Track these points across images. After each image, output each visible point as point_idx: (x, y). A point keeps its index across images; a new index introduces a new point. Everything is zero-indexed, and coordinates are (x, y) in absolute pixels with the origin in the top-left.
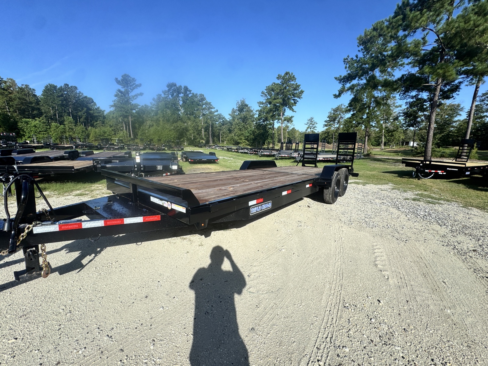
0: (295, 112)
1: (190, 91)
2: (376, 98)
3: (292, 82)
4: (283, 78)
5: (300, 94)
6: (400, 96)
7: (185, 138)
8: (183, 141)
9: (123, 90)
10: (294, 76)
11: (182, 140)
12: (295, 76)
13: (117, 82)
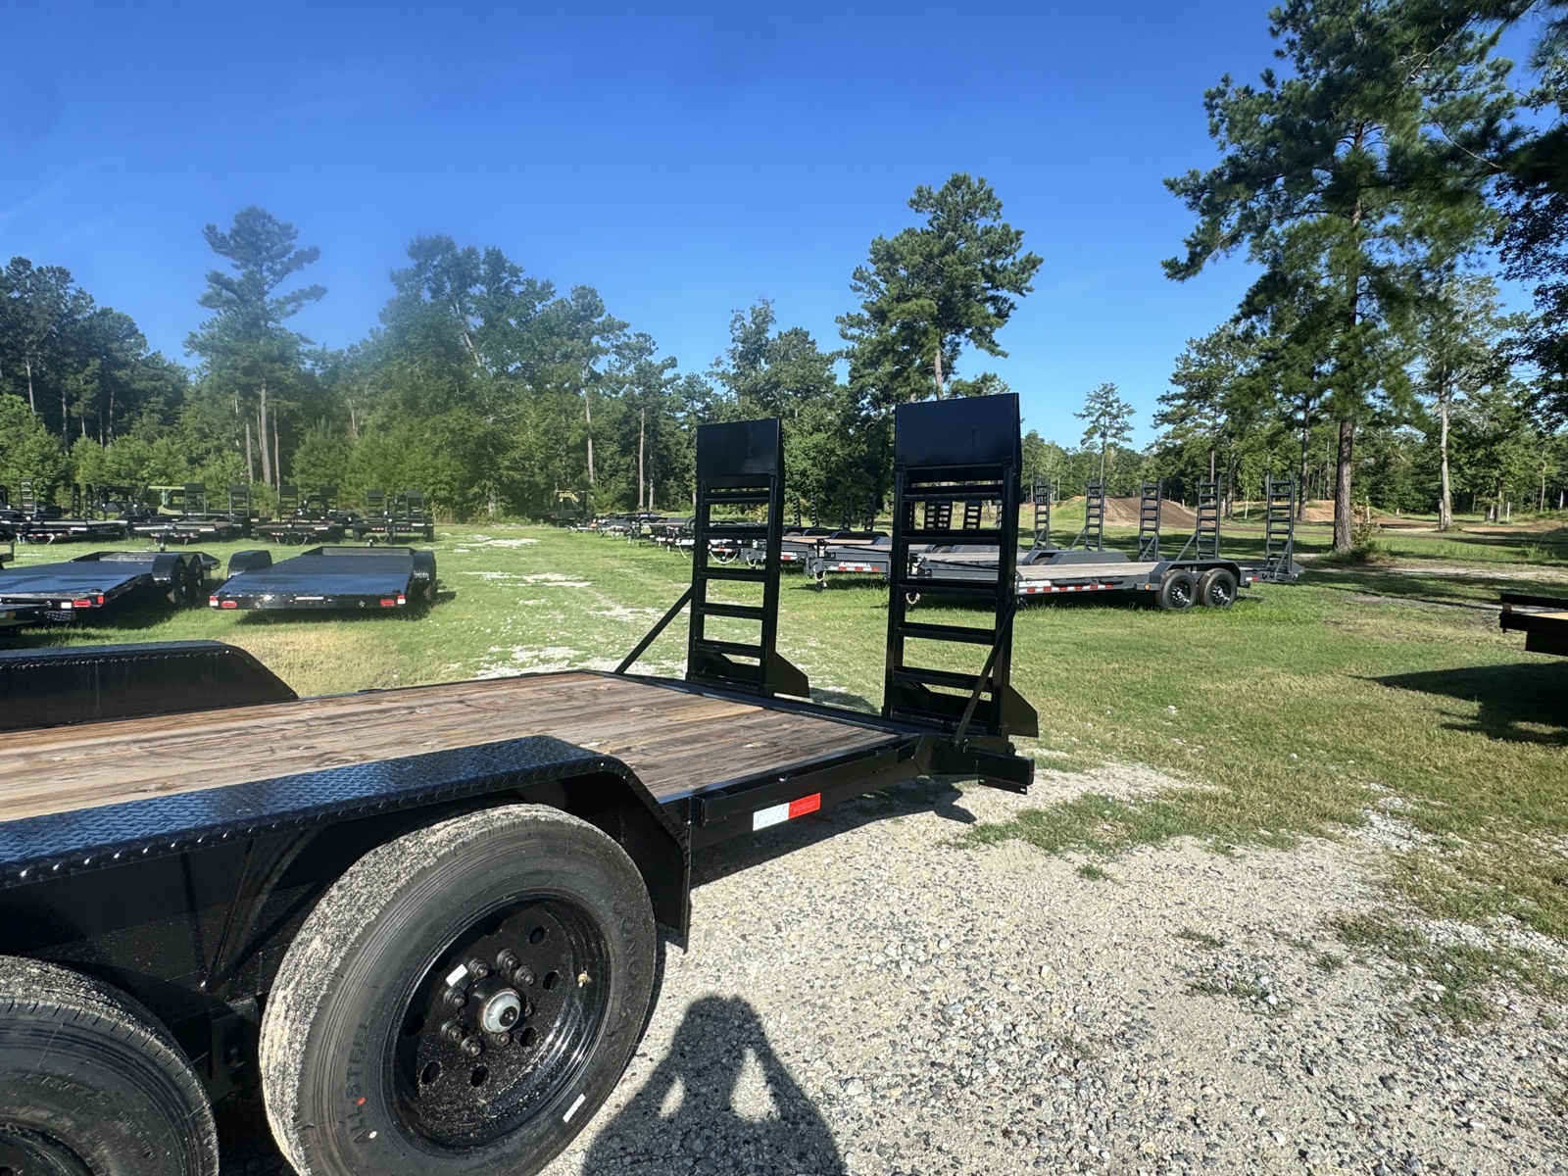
0: (1005, 355)
1: (515, 271)
2: (1381, 271)
3: (983, 223)
4: (941, 203)
5: (1023, 270)
6: (1503, 260)
7: (489, 484)
8: (482, 498)
9: (236, 276)
10: (989, 193)
11: (476, 489)
12: (994, 195)
13: (213, 244)
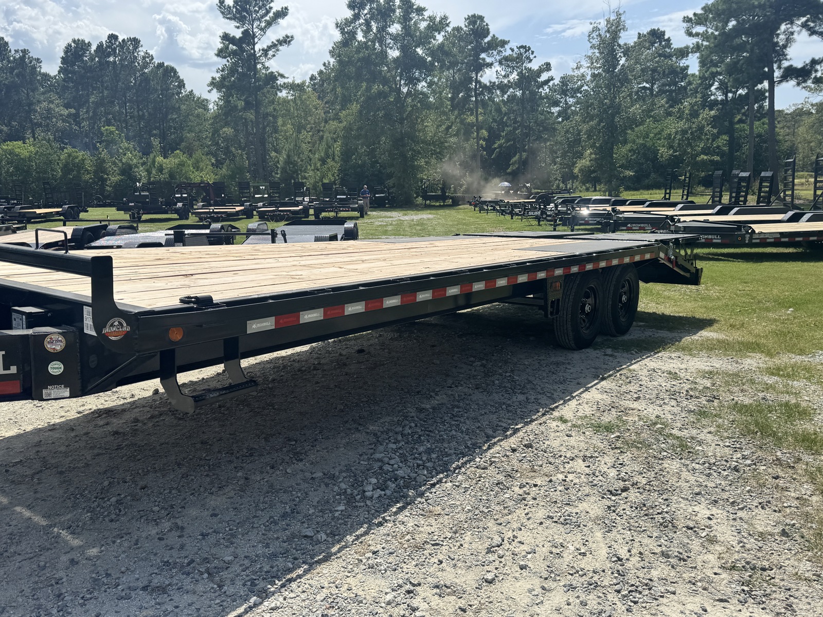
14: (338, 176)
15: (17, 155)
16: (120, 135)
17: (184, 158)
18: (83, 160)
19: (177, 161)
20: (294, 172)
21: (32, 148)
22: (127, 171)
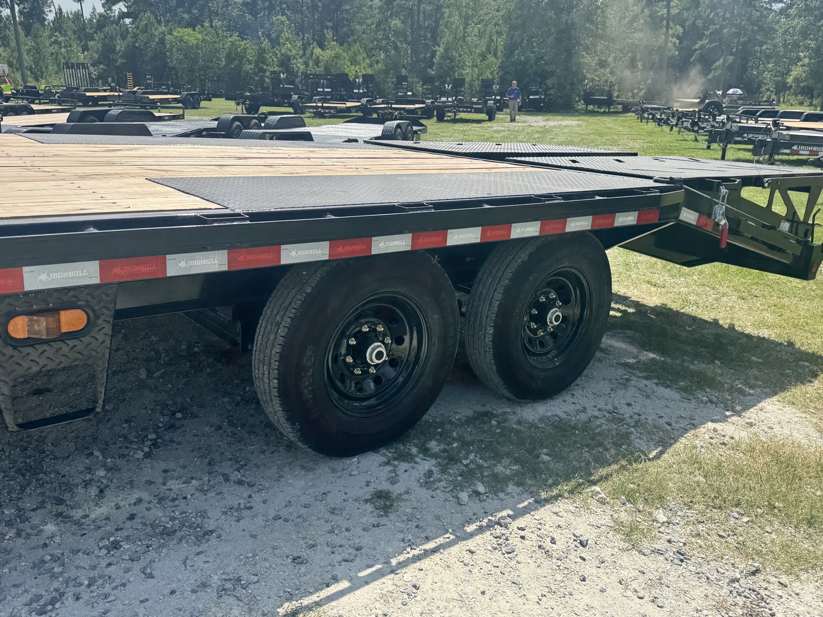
14: (498, 74)
15: (185, 43)
16: (290, 25)
17: (339, 50)
18: (245, 49)
19: (333, 53)
20: (450, 69)
21: (200, 36)
22: (285, 62)
